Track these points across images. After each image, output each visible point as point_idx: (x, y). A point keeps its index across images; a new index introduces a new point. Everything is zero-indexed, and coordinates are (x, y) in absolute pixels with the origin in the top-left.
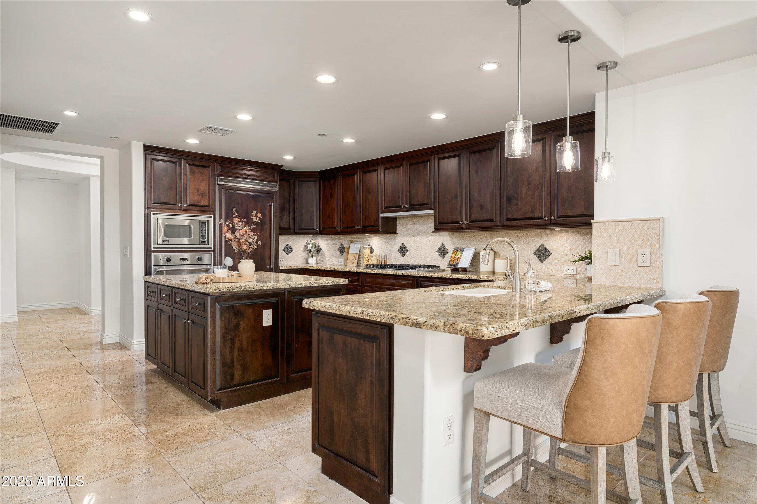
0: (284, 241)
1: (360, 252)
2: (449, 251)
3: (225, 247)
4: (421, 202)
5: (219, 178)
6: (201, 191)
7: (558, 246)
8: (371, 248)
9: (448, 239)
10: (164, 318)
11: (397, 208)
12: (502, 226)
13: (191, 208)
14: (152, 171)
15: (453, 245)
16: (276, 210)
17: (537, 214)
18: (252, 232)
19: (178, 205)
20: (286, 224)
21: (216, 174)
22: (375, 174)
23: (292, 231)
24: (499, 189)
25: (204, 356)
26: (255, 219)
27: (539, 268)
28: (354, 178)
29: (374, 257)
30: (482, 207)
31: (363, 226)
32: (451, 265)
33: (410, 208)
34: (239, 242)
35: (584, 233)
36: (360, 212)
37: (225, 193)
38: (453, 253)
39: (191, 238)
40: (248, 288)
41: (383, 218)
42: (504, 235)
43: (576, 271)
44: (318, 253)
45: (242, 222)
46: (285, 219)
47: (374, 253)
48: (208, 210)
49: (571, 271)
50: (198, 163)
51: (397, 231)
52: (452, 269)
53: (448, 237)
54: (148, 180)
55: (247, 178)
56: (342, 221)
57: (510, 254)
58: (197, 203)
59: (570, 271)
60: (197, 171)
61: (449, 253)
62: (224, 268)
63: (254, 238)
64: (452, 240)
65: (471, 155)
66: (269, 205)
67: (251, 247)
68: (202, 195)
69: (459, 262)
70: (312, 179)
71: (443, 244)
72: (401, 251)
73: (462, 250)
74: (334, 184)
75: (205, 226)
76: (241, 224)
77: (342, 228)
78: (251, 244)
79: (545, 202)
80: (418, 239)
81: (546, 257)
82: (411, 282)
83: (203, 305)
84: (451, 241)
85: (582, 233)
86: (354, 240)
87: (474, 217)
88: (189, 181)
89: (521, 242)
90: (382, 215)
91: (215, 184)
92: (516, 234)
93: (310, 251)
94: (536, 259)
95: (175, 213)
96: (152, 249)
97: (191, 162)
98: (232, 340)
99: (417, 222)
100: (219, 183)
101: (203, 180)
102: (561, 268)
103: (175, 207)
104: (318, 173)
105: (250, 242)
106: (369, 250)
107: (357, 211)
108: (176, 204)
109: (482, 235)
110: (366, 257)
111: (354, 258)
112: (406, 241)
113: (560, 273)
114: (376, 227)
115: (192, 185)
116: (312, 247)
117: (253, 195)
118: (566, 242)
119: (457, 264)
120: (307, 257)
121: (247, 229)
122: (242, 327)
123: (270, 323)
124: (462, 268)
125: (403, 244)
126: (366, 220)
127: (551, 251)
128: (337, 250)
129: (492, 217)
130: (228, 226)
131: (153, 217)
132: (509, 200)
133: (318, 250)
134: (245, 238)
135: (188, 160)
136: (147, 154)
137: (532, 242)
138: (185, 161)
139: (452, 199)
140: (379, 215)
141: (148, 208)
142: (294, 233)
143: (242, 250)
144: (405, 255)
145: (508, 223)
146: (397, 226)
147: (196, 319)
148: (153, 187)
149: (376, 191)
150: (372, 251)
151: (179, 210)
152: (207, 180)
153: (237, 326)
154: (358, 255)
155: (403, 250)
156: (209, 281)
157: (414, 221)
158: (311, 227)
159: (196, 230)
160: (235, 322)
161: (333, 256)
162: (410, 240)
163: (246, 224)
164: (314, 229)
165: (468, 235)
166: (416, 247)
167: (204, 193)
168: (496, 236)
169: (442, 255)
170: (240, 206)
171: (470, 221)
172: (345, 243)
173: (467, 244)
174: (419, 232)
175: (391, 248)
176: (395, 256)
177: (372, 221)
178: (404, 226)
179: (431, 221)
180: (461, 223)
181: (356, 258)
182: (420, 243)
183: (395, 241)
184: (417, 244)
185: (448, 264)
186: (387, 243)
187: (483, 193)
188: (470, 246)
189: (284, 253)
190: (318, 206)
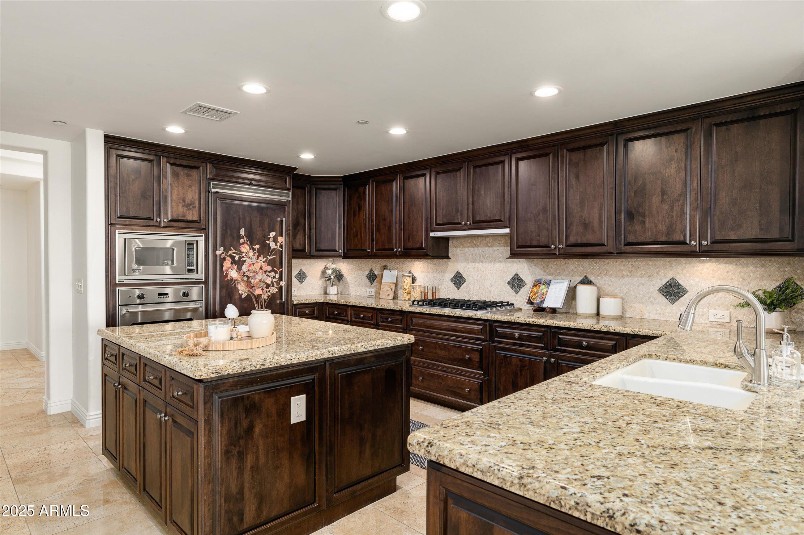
0: (298, 266)
1: (397, 280)
2: (526, 282)
4: (490, 217)
5: (213, 184)
6: (188, 201)
7: (699, 282)
8: (413, 275)
9: (525, 267)
10: (127, 401)
11: (455, 225)
12: (618, 253)
13: (174, 224)
14: (117, 172)
15: (531, 275)
16: (289, 226)
17: (676, 237)
18: (269, 267)
19: (155, 220)
20: (300, 244)
21: (208, 177)
22: (421, 180)
23: (308, 254)
24: (614, 200)
25: (193, 484)
26: (273, 245)
27: (667, 311)
28: (392, 185)
29: (417, 289)
30: (586, 226)
31: (405, 249)
32: (532, 303)
33: (473, 226)
34: (249, 283)
35: (743, 264)
36: (401, 229)
37: (221, 203)
38: (535, 286)
39: (173, 265)
40: (267, 365)
41: (433, 238)
42: (611, 263)
43: (729, 317)
44: (339, 281)
45: (254, 249)
46: (299, 238)
47: (417, 283)
48: (198, 227)
49: (721, 317)
50: (184, 163)
51: (450, 256)
52: (535, 308)
53: (525, 265)
54: (112, 184)
55: (251, 184)
56: (375, 241)
57: (620, 290)
58: (182, 217)
59: (719, 317)
60: (182, 173)
61: (525, 286)
62: (225, 323)
63: (274, 277)
64: (531, 268)
65: (568, 152)
66: (279, 219)
67: (269, 291)
68: (189, 206)
69: (544, 300)
70: (333, 187)
71: (516, 274)
72: (455, 281)
73: (548, 283)
74: (364, 193)
75: (194, 249)
76: (252, 253)
77: (375, 251)
78: (268, 286)
79: (690, 220)
80: (479, 266)
81: (678, 296)
82: (482, 327)
84: (529, 269)
85: (738, 264)
86: (388, 265)
87: (572, 240)
88: (171, 187)
89: (638, 274)
90: (432, 234)
91: (207, 191)
92: (631, 263)
93: (330, 279)
94: (662, 299)
95: (150, 231)
96: (117, 282)
97: (172, 161)
98: (241, 456)
100: (213, 190)
101: (191, 186)
102: (703, 312)
103: (151, 222)
104: (341, 179)
105: (266, 283)
106: (411, 279)
107: (396, 229)
108: (152, 218)
109: (577, 263)
110: (407, 288)
111: (389, 289)
112: (462, 269)
113: (701, 319)
114: (425, 249)
115: (175, 193)
116: (333, 273)
117: (258, 207)
118: (711, 275)
119: (542, 302)
120: (325, 286)
121: (261, 261)
122: (257, 430)
123: (303, 418)
124: (550, 308)
125: (458, 272)
126: (409, 239)
127: (687, 288)
128: (365, 277)
129: (602, 239)
130: (233, 258)
131: (119, 238)
132: (630, 216)
133: (339, 277)
134: (259, 276)
135: (171, 157)
136: (110, 148)
137: (656, 274)
138: (165, 159)
139: (539, 214)
140: (427, 235)
141: (112, 224)
142: (310, 256)
143: (254, 295)
144: (461, 286)
145: (629, 248)
146: (450, 249)
147: (179, 417)
148: (118, 195)
149: (424, 203)
150: (414, 281)
151: (156, 226)
152: (197, 186)
153: (250, 430)
154: (394, 285)
155: (458, 280)
156: (200, 351)
157: (475, 242)
158: (333, 249)
159: (179, 254)
160: (245, 424)
161: (359, 285)
162: (469, 268)
163: (260, 253)
164: (336, 251)
165: (555, 263)
166: (478, 276)
167: (192, 203)
168: (598, 265)
169: (516, 288)
170: (241, 221)
171: (567, 244)
172: (377, 269)
173: (554, 275)
174: (482, 257)
175: (440, 277)
176: (446, 287)
177: (418, 242)
178: (460, 249)
179: (500, 242)
180: (553, 247)
181: (392, 289)
182: (483, 271)
183: (447, 268)
184: (478, 272)
185: (527, 301)
186: (436, 270)
187: (588, 206)
188: (559, 278)
189: (297, 281)
190: (342, 221)
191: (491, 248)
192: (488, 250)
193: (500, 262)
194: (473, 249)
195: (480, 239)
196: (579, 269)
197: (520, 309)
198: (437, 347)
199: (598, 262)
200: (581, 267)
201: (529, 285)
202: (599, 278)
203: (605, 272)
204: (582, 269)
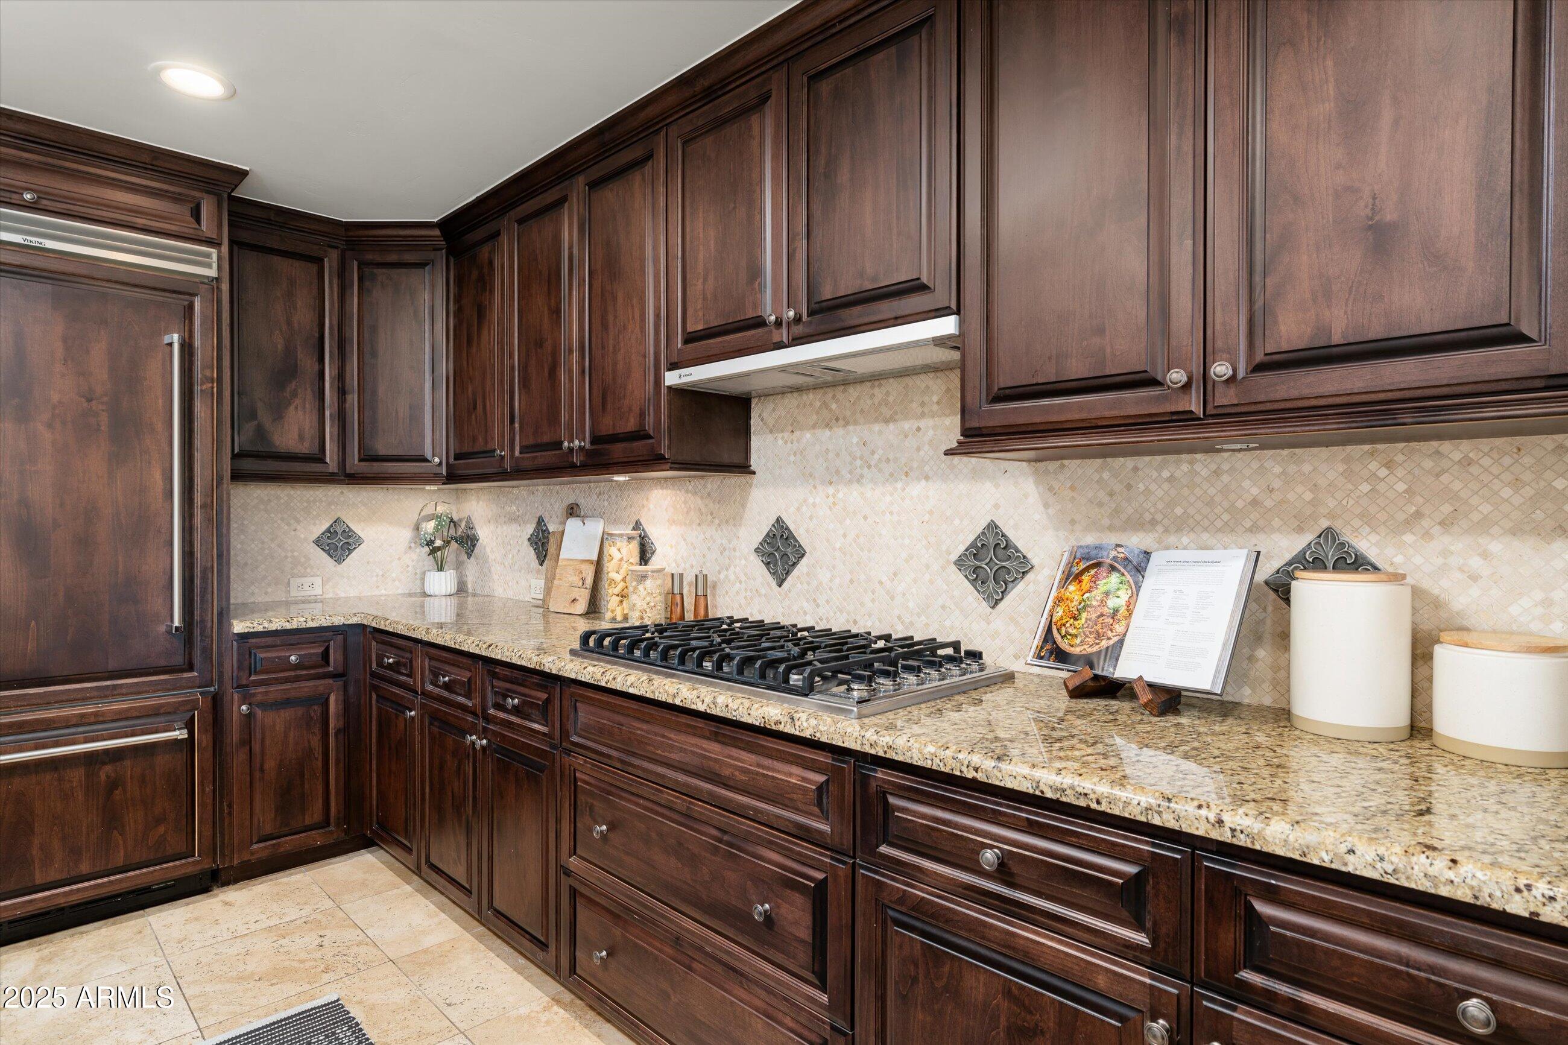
1: (600, 553)
2: (1034, 561)
4: (874, 279)
8: (645, 537)
9: (1026, 496)
11: (746, 330)
15: (1057, 530)
20: (301, 438)
22: (640, 181)
23: (337, 468)
29: (651, 582)
30: (1382, 237)
31: (595, 440)
32: (1061, 656)
33: (811, 324)
36: (583, 372)
38: (1072, 576)
41: (677, 392)
44: (467, 556)
46: (299, 417)
51: (754, 462)
52: (1077, 681)
53: (1030, 487)
55: (19, 203)
56: (517, 420)
61: (1030, 577)
69: (1121, 642)
70: (413, 257)
71: (992, 526)
72: (771, 554)
73: (1134, 566)
74: (491, 263)
77: (517, 453)
80: (851, 495)
82: (821, 780)
84: (1046, 505)
90: (672, 378)
93: (434, 549)
99: (848, 413)
104: (438, 230)
106: (634, 547)
107: (570, 371)
109: (1277, 469)
111: (578, 581)
112: (792, 509)
114: (650, 436)
116: (436, 529)
119: (1115, 652)
124: (1152, 686)
125: (779, 520)
126: (605, 403)
128: (526, 543)
133: (465, 541)
140: (658, 380)
142: (345, 475)
144: (788, 574)
146: (753, 437)
150: (645, 553)
154: (593, 568)
155: (781, 551)
157: (834, 406)
158: (414, 453)
161: (514, 564)
162: (814, 505)
164: (426, 460)
165: (1166, 474)
166: (845, 536)
168: (1400, 472)
169: (991, 583)
171: (1259, 357)
172: (554, 516)
173: (1160, 528)
174: (859, 462)
175: (724, 541)
176: (743, 578)
177: (630, 409)
178: (786, 435)
179: (926, 399)
180: (1177, 376)
181: (583, 580)
182: (865, 518)
183: (743, 506)
184: (848, 522)
185: (1037, 641)
186: (709, 517)
187: (1396, 122)
188: (1185, 540)
189: (321, 557)
190: (443, 368)
191: (891, 426)
192: (880, 432)
193: (927, 478)
194: (827, 433)
195: (853, 392)
196: (1291, 496)
197: (1008, 678)
198: (654, 835)
199: (1400, 458)
200: (1300, 489)
201: (1046, 572)
202: (1409, 538)
203: (1447, 508)
204: (1308, 496)
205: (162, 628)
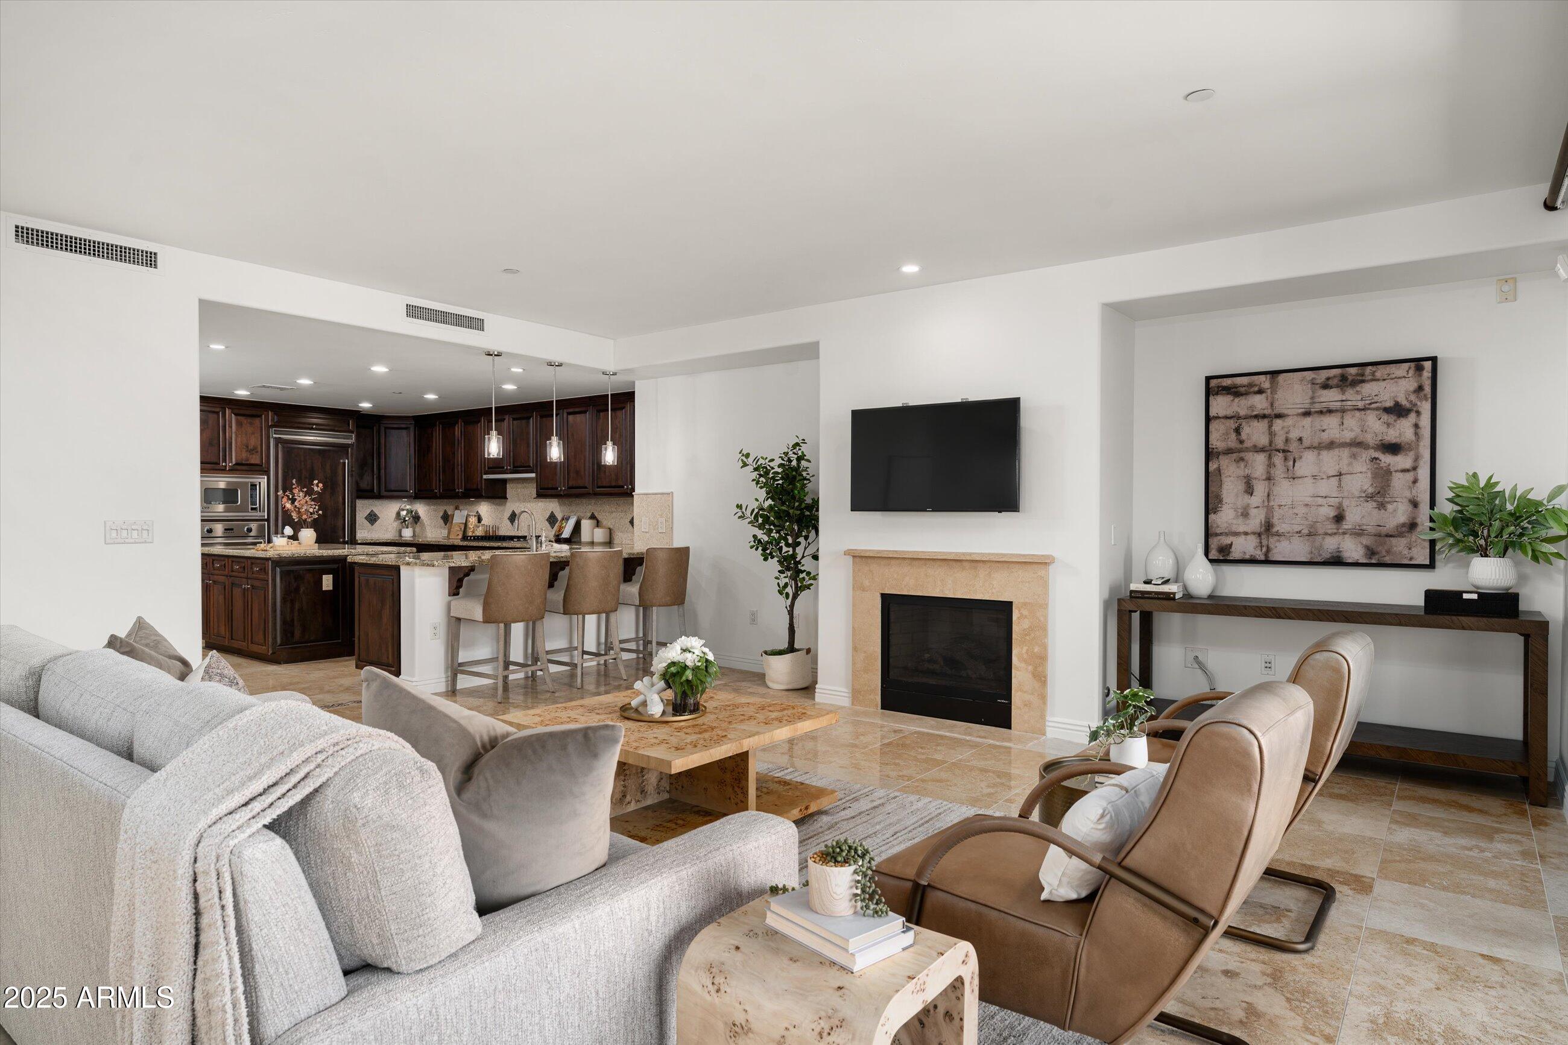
0: (363, 508)
1: (466, 520)
2: (558, 519)
3: (283, 516)
4: (524, 463)
5: (274, 431)
6: (251, 447)
8: (479, 516)
9: (557, 506)
11: (500, 469)
13: (237, 467)
15: (561, 512)
16: (352, 467)
18: (312, 502)
19: (221, 464)
20: (368, 485)
21: (270, 425)
23: (377, 494)
24: (591, 455)
26: (316, 489)
28: (455, 428)
29: (481, 527)
31: (466, 490)
32: (556, 535)
33: (513, 470)
34: (299, 512)
36: (462, 470)
37: (283, 447)
39: (238, 504)
40: (307, 555)
41: (486, 480)
44: (416, 523)
45: (303, 491)
46: (367, 478)
47: (483, 522)
48: (260, 470)
50: (247, 413)
51: (507, 496)
53: (557, 504)
55: (312, 429)
56: (441, 483)
58: (246, 461)
60: (246, 422)
62: (283, 537)
63: (315, 508)
66: (342, 461)
67: (312, 517)
68: (251, 451)
70: (402, 427)
71: (552, 512)
72: (511, 519)
73: (565, 518)
74: (432, 434)
75: (256, 489)
76: (301, 494)
77: (442, 491)
78: (311, 514)
80: (525, 504)
83: (264, 570)
84: (560, 508)
86: (460, 506)
87: (571, 484)
88: (235, 435)
90: (485, 477)
91: (269, 437)
93: (405, 521)
95: (216, 474)
96: (210, 518)
97: (236, 411)
98: (292, 602)
100: (274, 436)
101: (253, 433)
103: (217, 467)
104: (411, 419)
105: (310, 512)
106: (476, 518)
107: (457, 471)
108: (218, 463)
110: (473, 527)
111: (458, 529)
112: (514, 508)
114: (481, 491)
115: (239, 439)
116: (407, 514)
117: (319, 450)
120: (400, 528)
121: (308, 498)
122: (301, 590)
123: (331, 588)
125: (513, 511)
126: (468, 481)
128: (439, 519)
129: (585, 484)
130: (288, 496)
133: (416, 518)
134: (305, 507)
137: (628, 510)
138: (230, 410)
140: (482, 477)
142: (379, 497)
143: (303, 520)
146: (507, 490)
147: (257, 583)
149: (479, 448)
150: (480, 520)
151: (222, 470)
152: (259, 433)
153: (297, 589)
154: (463, 525)
155: (514, 518)
156: (269, 549)
158: (404, 490)
159: (244, 494)
160: (295, 585)
161: (435, 527)
163: (307, 494)
164: (407, 491)
167: (255, 449)
169: (552, 524)
170: (303, 463)
171: (568, 487)
172: (450, 510)
174: (523, 497)
175: (499, 516)
176: (504, 525)
177: (475, 484)
179: (532, 484)
180: (560, 489)
181: (461, 529)
182: (525, 509)
183: (504, 508)
186: (496, 511)
189: (367, 523)
190: (413, 461)
191: (527, 490)
205: (341, 540)
